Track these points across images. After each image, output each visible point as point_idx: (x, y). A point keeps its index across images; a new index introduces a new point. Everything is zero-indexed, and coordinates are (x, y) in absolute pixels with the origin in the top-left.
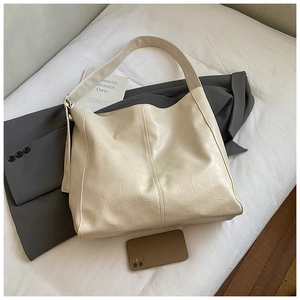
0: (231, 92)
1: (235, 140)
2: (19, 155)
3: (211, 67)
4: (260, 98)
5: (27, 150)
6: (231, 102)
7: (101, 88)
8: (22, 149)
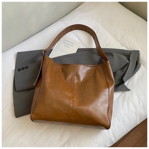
0: (129, 60)
1: (125, 84)
2: (23, 69)
3: (122, 45)
4: (144, 65)
5: (27, 67)
6: (127, 65)
7: (67, 45)
8: (25, 66)
